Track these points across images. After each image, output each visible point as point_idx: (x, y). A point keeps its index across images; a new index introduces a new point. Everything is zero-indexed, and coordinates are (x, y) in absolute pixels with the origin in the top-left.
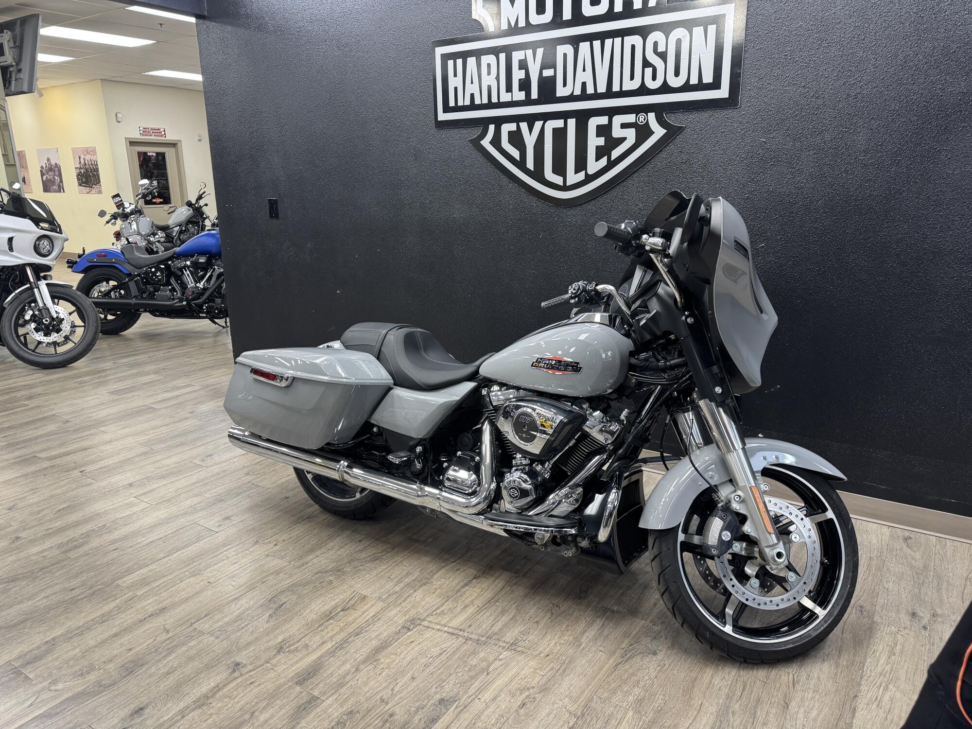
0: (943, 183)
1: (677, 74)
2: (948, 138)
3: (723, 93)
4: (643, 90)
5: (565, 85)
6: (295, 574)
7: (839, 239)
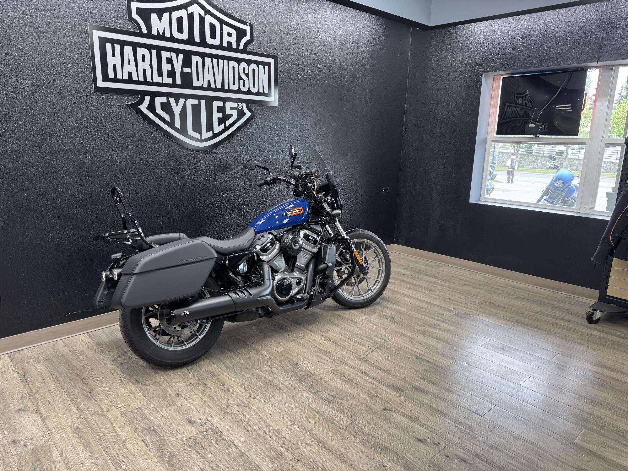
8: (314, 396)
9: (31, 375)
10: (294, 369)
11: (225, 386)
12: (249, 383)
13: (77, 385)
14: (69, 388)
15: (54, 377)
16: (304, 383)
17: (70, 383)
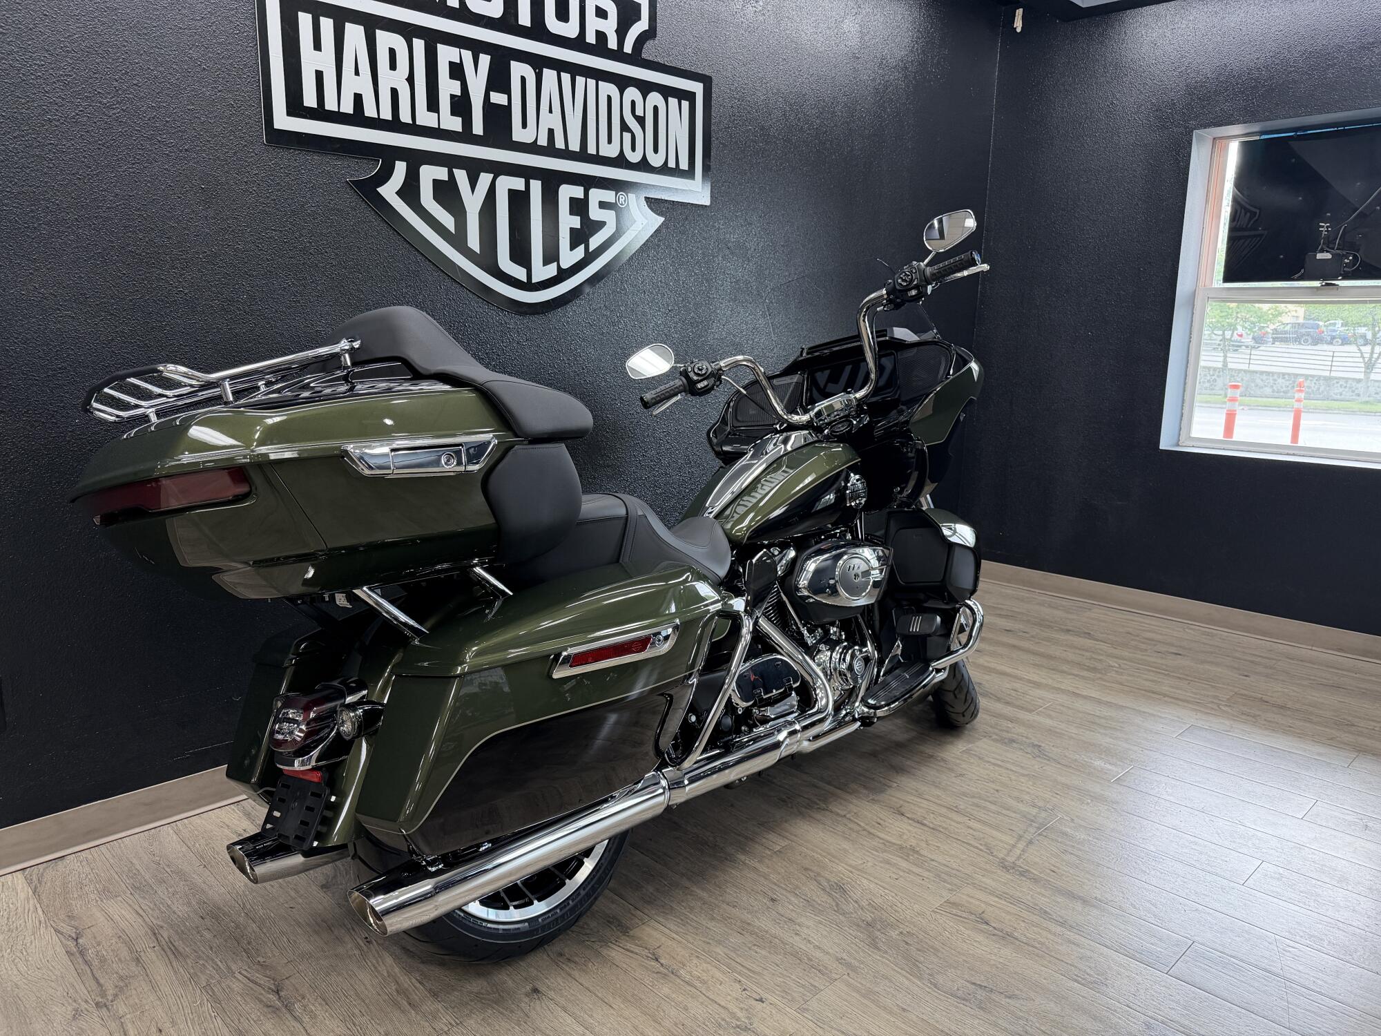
8: (927, 989)
9: (95, 938)
10: (837, 905)
11: (662, 961)
12: (726, 950)
13: (234, 967)
14: (212, 977)
15: (164, 943)
16: (880, 945)
17: (213, 960)
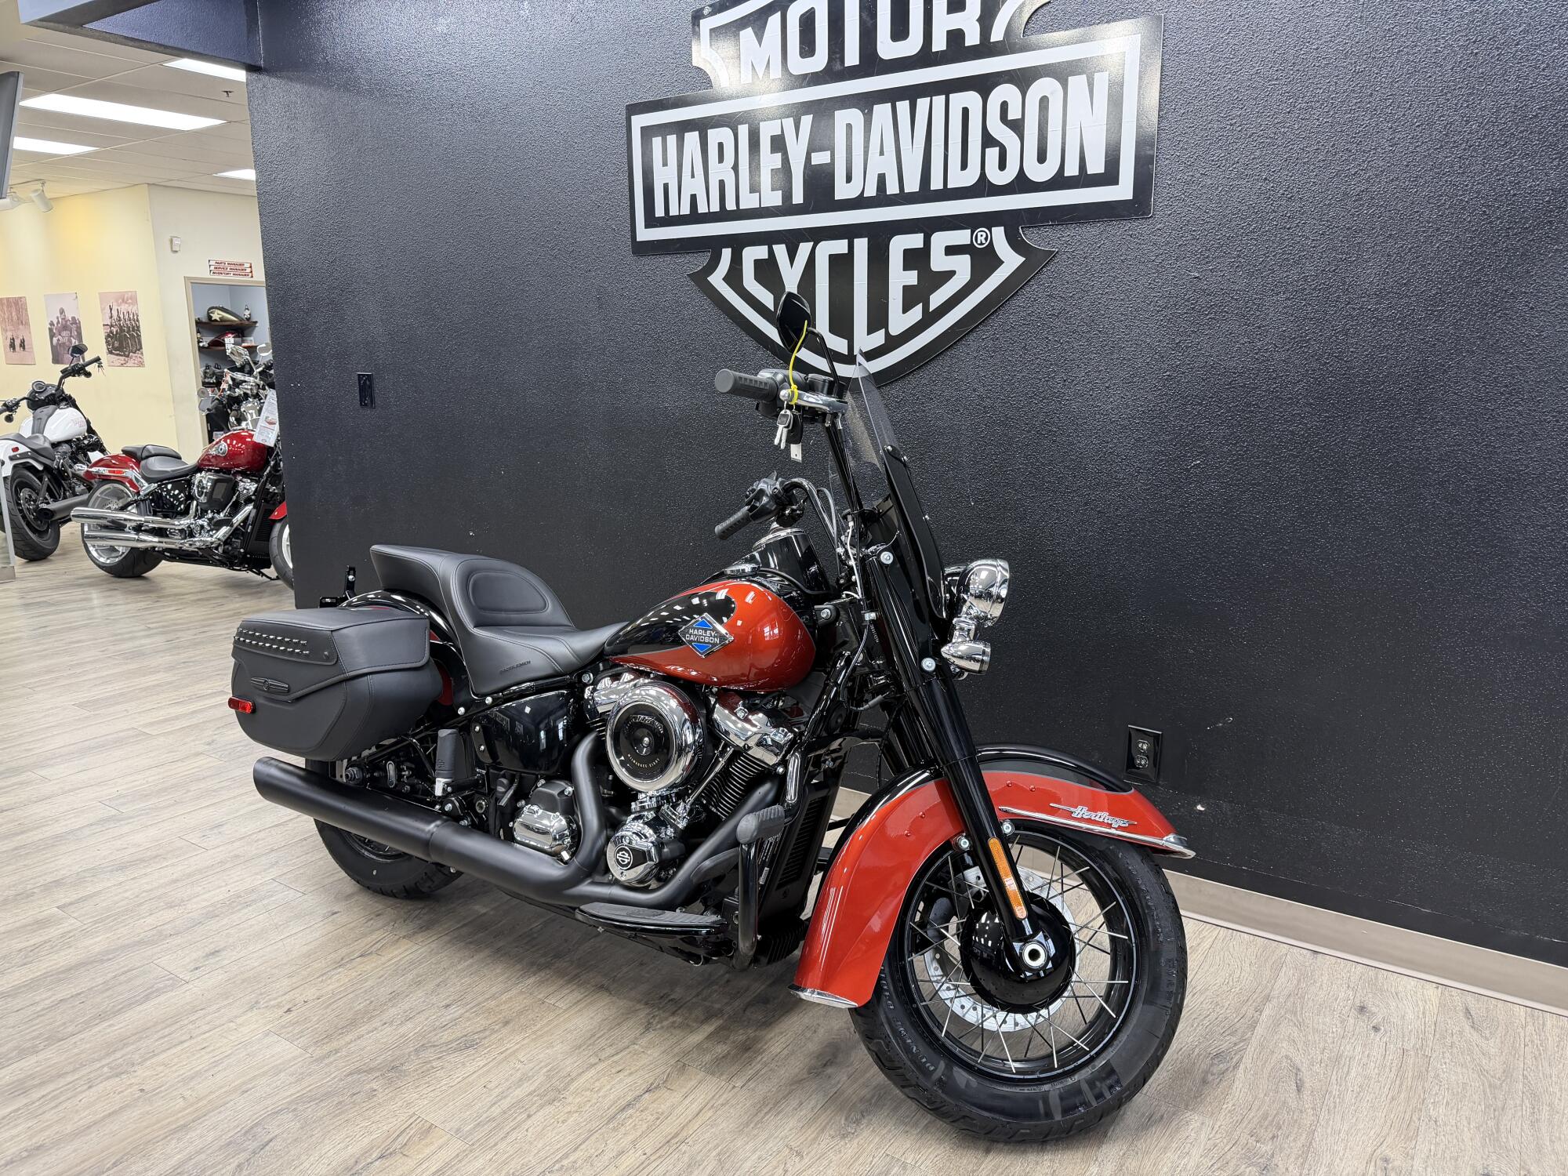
0: (1521, 353)
1: (1042, 158)
2: (1528, 272)
3: (1123, 191)
4: (984, 187)
5: (849, 179)
6: (310, 1075)
7: (1336, 453)
